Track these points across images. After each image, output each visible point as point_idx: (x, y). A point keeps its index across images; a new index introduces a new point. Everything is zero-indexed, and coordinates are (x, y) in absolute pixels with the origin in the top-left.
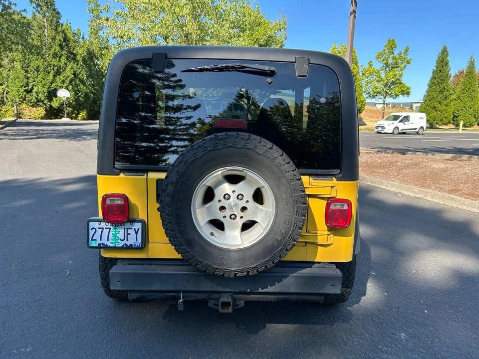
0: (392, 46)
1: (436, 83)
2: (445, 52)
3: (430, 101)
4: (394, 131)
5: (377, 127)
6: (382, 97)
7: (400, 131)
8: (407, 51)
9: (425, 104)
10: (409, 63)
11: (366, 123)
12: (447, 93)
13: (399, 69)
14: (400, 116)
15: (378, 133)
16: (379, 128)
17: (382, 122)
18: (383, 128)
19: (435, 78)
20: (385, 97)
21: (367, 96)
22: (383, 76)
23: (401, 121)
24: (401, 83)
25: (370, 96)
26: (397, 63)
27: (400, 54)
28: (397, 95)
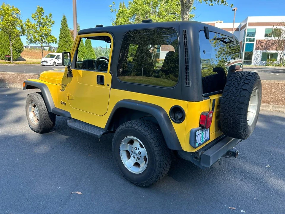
0: (41, 11)
1: (63, 37)
2: (64, 18)
3: (62, 46)
4: (53, 64)
5: (43, 62)
6: (40, 43)
7: (56, 64)
8: (51, 15)
9: (59, 48)
10: (53, 23)
11: (25, 59)
12: (70, 42)
13: (48, 26)
14: (55, 56)
15: (43, 65)
16: (44, 62)
17: (44, 59)
18: (47, 62)
19: (62, 34)
20: (42, 43)
21: (30, 41)
22: (39, 29)
23: (56, 59)
24: (50, 35)
25: (32, 42)
26: (46, 22)
27: (47, 17)
28: (49, 42)
